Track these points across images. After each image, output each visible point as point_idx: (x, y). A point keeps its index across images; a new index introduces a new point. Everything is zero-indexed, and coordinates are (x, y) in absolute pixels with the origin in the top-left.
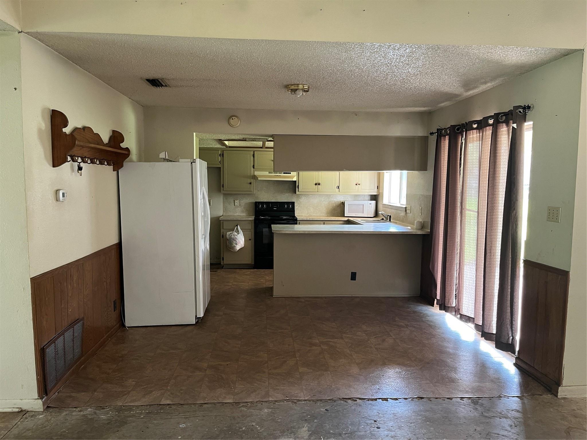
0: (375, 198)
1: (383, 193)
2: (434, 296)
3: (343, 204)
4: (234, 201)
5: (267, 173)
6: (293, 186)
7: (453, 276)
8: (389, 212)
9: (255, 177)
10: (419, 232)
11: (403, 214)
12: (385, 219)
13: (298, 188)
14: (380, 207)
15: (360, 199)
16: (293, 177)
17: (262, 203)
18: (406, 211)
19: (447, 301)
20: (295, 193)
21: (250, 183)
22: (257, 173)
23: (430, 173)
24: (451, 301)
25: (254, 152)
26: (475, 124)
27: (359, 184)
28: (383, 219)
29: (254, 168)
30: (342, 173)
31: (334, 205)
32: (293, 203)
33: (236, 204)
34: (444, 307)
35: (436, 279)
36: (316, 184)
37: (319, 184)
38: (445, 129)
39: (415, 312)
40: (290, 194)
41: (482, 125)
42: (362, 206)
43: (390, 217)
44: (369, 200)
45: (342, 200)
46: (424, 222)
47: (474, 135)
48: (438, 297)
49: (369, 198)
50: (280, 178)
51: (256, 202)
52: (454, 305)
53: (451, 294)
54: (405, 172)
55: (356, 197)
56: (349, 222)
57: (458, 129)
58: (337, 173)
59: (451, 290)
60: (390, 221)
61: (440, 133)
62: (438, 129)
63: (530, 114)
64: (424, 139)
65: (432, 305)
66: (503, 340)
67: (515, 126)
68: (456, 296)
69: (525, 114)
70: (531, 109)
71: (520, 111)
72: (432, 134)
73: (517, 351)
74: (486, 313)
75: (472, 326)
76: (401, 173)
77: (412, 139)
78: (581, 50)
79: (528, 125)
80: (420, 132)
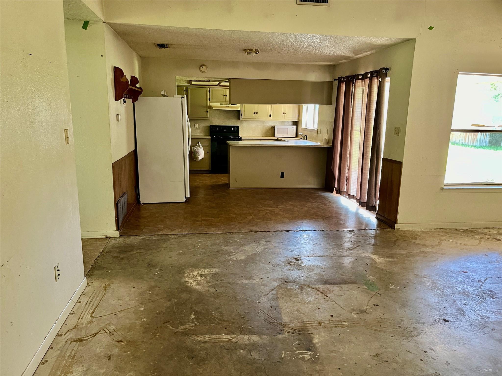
0: (296, 123)
1: (302, 120)
2: (333, 186)
3: (274, 128)
4: (195, 125)
5: (219, 104)
6: (238, 115)
7: (345, 172)
8: (306, 133)
9: (210, 107)
10: (325, 146)
11: (315, 134)
12: (303, 138)
13: (242, 116)
14: (299, 129)
15: (285, 124)
16: (239, 107)
17: (216, 127)
18: (317, 132)
19: (341, 188)
20: (239, 119)
21: (207, 112)
22: (212, 104)
23: (333, 107)
24: (343, 187)
25: (210, 88)
26: (360, 76)
27: (285, 114)
28: (301, 138)
29: (209, 100)
30: (273, 105)
31: (267, 129)
32: (238, 127)
33: (196, 127)
34: (339, 192)
35: (335, 175)
36: (254, 113)
37: (257, 113)
38: (344, 78)
39: (321, 196)
40: (236, 120)
41: (364, 77)
42: (287, 129)
43: (307, 136)
44: (291, 125)
45: (273, 125)
46: (329, 139)
47: (359, 83)
48: (336, 187)
49: (291, 123)
50: (229, 108)
51: (211, 126)
52: (345, 190)
53: (343, 184)
54: (317, 106)
55: (283, 123)
56: (278, 140)
57: (351, 79)
58: (270, 105)
59: (344, 181)
60: (306, 139)
61: (340, 80)
62: (339, 78)
63: (389, 73)
64: (330, 84)
65: (332, 192)
66: (370, 205)
67: (380, 79)
68: (346, 184)
69: (386, 73)
70: (389, 70)
71: (384, 71)
72: (335, 80)
73: (377, 210)
74: (362, 191)
75: (355, 201)
76: (315, 106)
77: (322, 83)
78: (415, 39)
79: (388, 79)
80: (327, 78)
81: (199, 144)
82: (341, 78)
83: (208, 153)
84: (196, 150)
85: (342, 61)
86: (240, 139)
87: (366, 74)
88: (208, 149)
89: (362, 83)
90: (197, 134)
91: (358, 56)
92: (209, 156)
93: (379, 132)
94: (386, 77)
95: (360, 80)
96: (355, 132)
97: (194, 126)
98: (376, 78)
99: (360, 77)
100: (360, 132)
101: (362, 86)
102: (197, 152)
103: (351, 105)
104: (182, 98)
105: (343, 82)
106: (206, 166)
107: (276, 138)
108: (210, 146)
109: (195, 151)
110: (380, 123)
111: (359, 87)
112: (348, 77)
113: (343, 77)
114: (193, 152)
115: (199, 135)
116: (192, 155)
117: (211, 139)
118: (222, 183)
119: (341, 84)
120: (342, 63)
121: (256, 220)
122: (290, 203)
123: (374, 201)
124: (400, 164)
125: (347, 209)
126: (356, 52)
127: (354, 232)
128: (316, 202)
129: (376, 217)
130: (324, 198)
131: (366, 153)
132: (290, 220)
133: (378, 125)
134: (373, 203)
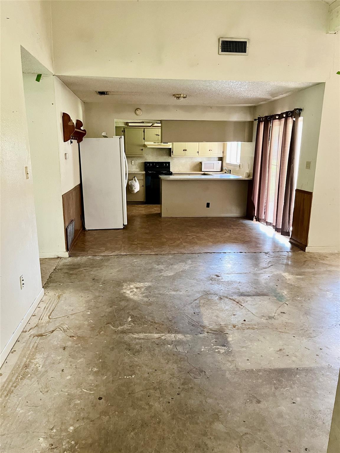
0: (221, 159)
1: (226, 156)
2: (253, 215)
3: (201, 163)
4: (131, 161)
5: (152, 143)
6: (169, 152)
7: (264, 202)
8: (230, 168)
9: (145, 146)
10: (247, 179)
11: (238, 169)
12: (227, 172)
13: (173, 153)
14: (224, 164)
15: (211, 160)
16: (170, 145)
17: (149, 163)
18: (240, 167)
19: (260, 216)
20: (170, 156)
21: (142, 150)
22: (146, 143)
23: (254, 143)
24: (262, 216)
25: (144, 129)
27: (211, 150)
28: (226, 172)
29: (144, 139)
30: (200, 143)
31: (195, 164)
32: (169, 163)
33: (132, 163)
34: (258, 220)
35: (255, 204)
36: (184, 150)
37: (186, 150)
39: (242, 223)
40: (167, 157)
41: (280, 117)
42: (213, 164)
43: (230, 171)
44: (217, 161)
45: (200, 161)
46: (250, 173)
47: (276, 122)
48: (255, 215)
49: (217, 159)
50: (161, 146)
51: (145, 162)
52: (264, 218)
53: (262, 213)
54: (240, 143)
55: (209, 158)
56: (204, 174)
57: (269, 119)
58: (197, 143)
59: (262, 210)
60: (230, 173)
61: (260, 120)
62: (258, 118)
63: (302, 113)
64: (251, 123)
65: (252, 220)
66: (285, 231)
67: (294, 119)
68: (265, 213)
69: (300, 113)
70: (303, 111)
71: (297, 112)
72: (255, 120)
73: (291, 235)
74: (278, 218)
75: (272, 227)
76: (237, 143)
77: (244, 122)
78: (324, 83)
79: (301, 119)
80: (249, 119)
81: (135, 178)
82: (261, 118)
83: (143, 186)
84: (133, 184)
85: (261, 103)
86: (171, 174)
87: (282, 114)
88: (143, 183)
89: (279, 122)
90: (133, 170)
91: (276, 98)
92: (143, 189)
93: (293, 166)
94: (300, 117)
95: (277, 120)
96: (272, 166)
97: (131, 163)
98: (291, 118)
99: (277, 117)
100: (276, 166)
101: (279, 125)
102: (133, 186)
103: (269, 142)
104: (120, 138)
105: (262, 122)
106: (141, 198)
107: (203, 173)
108: (144, 180)
109: (131, 185)
110: (294, 158)
111: (276, 126)
112: (266, 117)
113: (262, 117)
114: (130, 186)
115: (135, 170)
116: (129, 188)
117: (146, 174)
118: (155, 213)
119: (261, 124)
120: (261, 105)
121: (184, 244)
122: (215, 229)
123: (288, 228)
124: (310, 194)
125: (264, 235)
126: (273, 95)
127: (269, 254)
128: (237, 229)
129: (290, 242)
130: (245, 225)
131: (281, 185)
132: (213, 244)
133: (292, 160)
134: (287, 229)
